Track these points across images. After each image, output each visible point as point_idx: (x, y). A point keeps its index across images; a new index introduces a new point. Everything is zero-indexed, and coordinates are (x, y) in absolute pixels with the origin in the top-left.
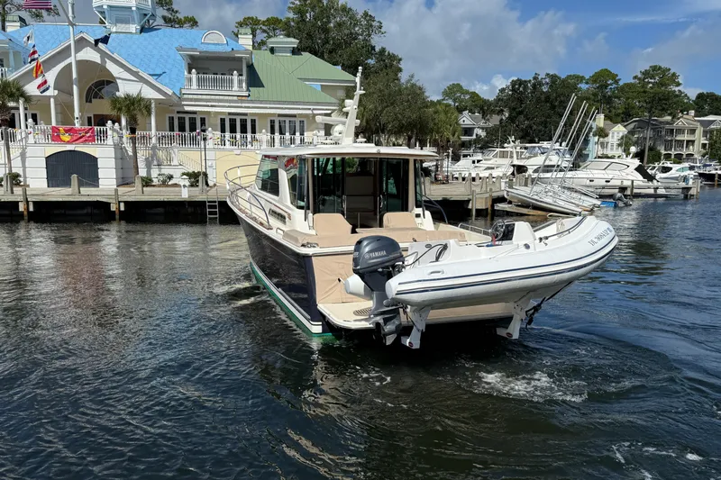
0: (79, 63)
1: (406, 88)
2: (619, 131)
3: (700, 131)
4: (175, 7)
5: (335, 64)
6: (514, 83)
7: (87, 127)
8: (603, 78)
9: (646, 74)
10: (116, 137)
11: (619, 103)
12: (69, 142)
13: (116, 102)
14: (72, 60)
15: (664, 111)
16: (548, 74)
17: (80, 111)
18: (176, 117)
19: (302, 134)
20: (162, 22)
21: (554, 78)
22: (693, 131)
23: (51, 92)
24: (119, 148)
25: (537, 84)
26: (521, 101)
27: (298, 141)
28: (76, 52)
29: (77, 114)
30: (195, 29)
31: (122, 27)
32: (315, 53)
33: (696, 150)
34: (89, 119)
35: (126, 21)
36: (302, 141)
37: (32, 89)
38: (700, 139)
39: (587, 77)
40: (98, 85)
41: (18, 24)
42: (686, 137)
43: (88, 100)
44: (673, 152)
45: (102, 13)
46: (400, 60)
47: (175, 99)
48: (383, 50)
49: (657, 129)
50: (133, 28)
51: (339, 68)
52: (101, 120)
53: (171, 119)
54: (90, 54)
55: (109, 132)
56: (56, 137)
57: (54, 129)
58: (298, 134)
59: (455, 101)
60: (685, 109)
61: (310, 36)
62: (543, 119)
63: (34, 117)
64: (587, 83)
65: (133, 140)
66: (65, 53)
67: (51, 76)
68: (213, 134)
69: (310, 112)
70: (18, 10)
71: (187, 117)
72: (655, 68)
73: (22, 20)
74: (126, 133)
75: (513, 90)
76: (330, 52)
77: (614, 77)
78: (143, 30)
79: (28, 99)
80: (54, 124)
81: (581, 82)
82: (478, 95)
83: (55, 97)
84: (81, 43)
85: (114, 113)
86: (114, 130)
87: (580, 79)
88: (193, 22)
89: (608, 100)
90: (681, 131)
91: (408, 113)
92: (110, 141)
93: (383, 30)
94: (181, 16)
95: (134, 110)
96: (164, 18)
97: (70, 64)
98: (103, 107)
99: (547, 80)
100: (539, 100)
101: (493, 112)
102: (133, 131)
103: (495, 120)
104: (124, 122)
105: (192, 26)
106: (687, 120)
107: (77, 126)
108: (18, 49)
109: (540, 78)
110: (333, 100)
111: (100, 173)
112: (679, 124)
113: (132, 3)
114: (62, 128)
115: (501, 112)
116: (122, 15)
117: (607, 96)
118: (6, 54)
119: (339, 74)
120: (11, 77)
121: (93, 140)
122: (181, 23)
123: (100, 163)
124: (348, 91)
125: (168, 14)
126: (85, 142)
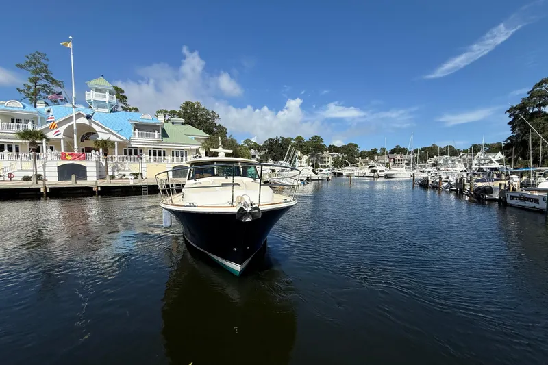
0: (77, 124)
1: (229, 139)
2: (305, 157)
3: (331, 157)
4: (128, 103)
5: (200, 129)
6: (269, 140)
7: (81, 153)
8: (299, 139)
9: (313, 138)
11: (305, 148)
12: (70, 160)
13: (96, 142)
14: (74, 122)
15: (319, 151)
16: (281, 137)
17: (78, 145)
18: (128, 149)
19: (186, 156)
20: (121, 109)
21: (283, 138)
22: (328, 158)
23: (61, 136)
24: (98, 163)
25: (277, 140)
26: (272, 146)
27: (184, 160)
28: (76, 119)
29: (76, 146)
30: (137, 113)
31: (100, 110)
32: (191, 125)
33: (330, 164)
34: (83, 149)
35: (104, 107)
36: (186, 159)
37: (50, 135)
38: (331, 160)
39: (294, 138)
40: (87, 134)
41: (44, 105)
42: (327, 160)
43: (82, 141)
44: (323, 165)
45: (91, 103)
46: (227, 129)
47: (127, 142)
48: (220, 125)
49: (317, 157)
50: (107, 110)
51: (202, 131)
52: (89, 150)
53: (125, 150)
54: (84, 121)
55: (93, 155)
56: (63, 157)
57: (62, 153)
58: (184, 156)
59: (248, 145)
60: (326, 150)
61: (189, 118)
62: (280, 153)
63: (52, 148)
64: (294, 140)
65: (106, 159)
66: (71, 119)
67: (62, 129)
70: (44, 98)
71: (133, 149)
72: (316, 136)
73: (46, 104)
74: (102, 156)
75: (269, 142)
76: (198, 125)
77: (303, 139)
78: (111, 111)
79: (48, 139)
80: (63, 151)
82: (256, 143)
83: (63, 139)
84: (79, 115)
85: (96, 147)
87: (292, 139)
88: (137, 110)
89: (301, 147)
90: (325, 158)
92: (93, 159)
93: (219, 118)
94: (131, 107)
95: (106, 146)
96: (122, 107)
97: (73, 124)
98: (90, 144)
99: (281, 139)
100: (278, 146)
101: (262, 150)
102: (106, 155)
103: (263, 153)
104: (101, 150)
106: (326, 154)
107: (76, 152)
108: (43, 116)
109: (278, 138)
110: (200, 143)
111: (88, 174)
112: (324, 155)
113: (106, 100)
114: (67, 153)
115: (265, 150)
116: (101, 104)
117: (301, 145)
118: (36, 118)
119: (201, 133)
120: (38, 129)
121: (84, 159)
122: (130, 110)
123: (88, 169)
124: (206, 140)
125: (124, 106)
126: (80, 160)
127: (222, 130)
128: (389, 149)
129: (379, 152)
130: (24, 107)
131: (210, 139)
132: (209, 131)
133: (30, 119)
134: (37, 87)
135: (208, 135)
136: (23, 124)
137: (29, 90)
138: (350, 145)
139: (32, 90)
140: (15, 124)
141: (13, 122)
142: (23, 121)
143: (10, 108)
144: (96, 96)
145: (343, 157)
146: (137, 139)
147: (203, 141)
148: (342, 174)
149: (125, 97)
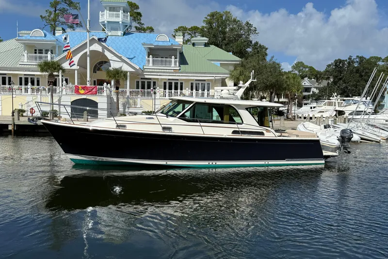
0: (91, 52)
1: (270, 64)
4: (142, 22)
5: (228, 51)
6: (336, 62)
7: (93, 86)
10: (108, 92)
12: (83, 94)
13: (108, 72)
14: (87, 50)
16: (358, 56)
17: (90, 77)
18: (140, 81)
19: (208, 91)
20: (134, 29)
21: (361, 59)
23: (75, 67)
24: (109, 98)
25: (351, 62)
26: (341, 72)
27: (206, 95)
28: (90, 46)
29: (88, 79)
30: (152, 34)
31: (114, 33)
32: (217, 45)
34: (95, 81)
35: (116, 29)
36: (208, 94)
37: (66, 65)
39: (383, 58)
40: (100, 63)
41: (61, 32)
43: (95, 71)
45: (104, 25)
46: (267, 49)
47: (140, 72)
48: (257, 43)
50: (120, 33)
51: (231, 53)
52: (101, 82)
53: (138, 82)
54: (97, 47)
55: (105, 89)
56: (77, 91)
57: (76, 87)
58: (206, 91)
59: (299, 72)
61: (214, 36)
62: (355, 83)
63: (66, 80)
64: (383, 61)
65: (117, 94)
66: (84, 46)
67: (76, 59)
68: (160, 91)
69: (213, 78)
70: (62, 24)
71: (146, 81)
73: (64, 30)
74: (113, 89)
75: (335, 66)
76: (226, 45)
78: (125, 34)
79: (64, 71)
80: (76, 84)
81: (379, 61)
82: (313, 68)
83: (77, 70)
84: (92, 41)
85: (108, 79)
86: (107, 88)
87: (379, 59)
88: (151, 30)
91: (270, 79)
92: (105, 94)
93: (257, 32)
94: (145, 26)
95: (118, 76)
96: (136, 27)
97: (87, 52)
98: (102, 75)
99: (357, 60)
100: (352, 72)
101: (323, 78)
102: (117, 88)
103: (324, 83)
104: (113, 83)
105: (151, 32)
107: (88, 85)
108: (60, 44)
109: (352, 58)
110: (227, 72)
111: (99, 111)
113: (120, 20)
114: (80, 87)
115: (328, 78)
116: (113, 26)
118: (54, 47)
119: (230, 57)
120: (56, 59)
121: (95, 93)
122: (144, 30)
123: (99, 105)
124: (236, 66)
125: (138, 26)
126: (92, 94)
127: (260, 50)
130: (45, 36)
131: (242, 65)
132: (240, 53)
133: (49, 48)
134: (57, 12)
135: (238, 59)
136: (44, 55)
137: (49, 16)
139: (52, 16)
140: (38, 55)
141: (36, 53)
142: (44, 51)
143: (34, 38)
144: (110, 16)
146: (151, 68)
147: (232, 68)
149: (139, 14)
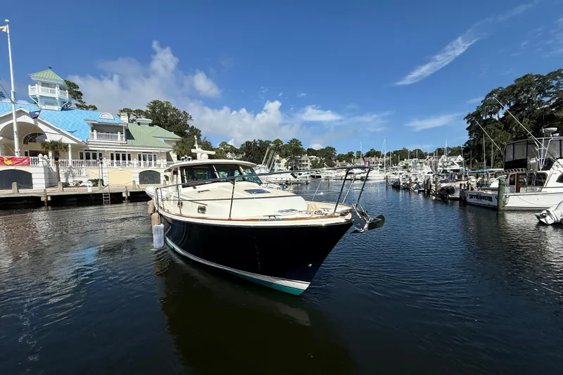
0: (19, 124)
2: (284, 161)
3: (309, 161)
4: (83, 100)
5: (171, 131)
6: (246, 143)
7: (24, 157)
8: (277, 142)
9: (291, 141)
10: (45, 162)
11: (283, 151)
12: (10, 165)
13: (44, 144)
14: (13, 121)
15: (298, 154)
16: (259, 140)
17: (20, 148)
18: (84, 152)
19: (155, 161)
20: (76, 106)
21: (261, 141)
22: (307, 161)
24: (47, 169)
25: (255, 143)
26: (249, 149)
27: (153, 164)
28: (16, 117)
29: (17, 149)
30: (95, 112)
31: (48, 107)
32: (160, 126)
33: (308, 167)
34: (26, 152)
35: (53, 104)
36: (155, 164)
38: (309, 164)
39: (272, 142)
40: (32, 136)
42: (305, 163)
43: (26, 143)
44: (302, 168)
45: (36, 99)
46: (200, 131)
47: (84, 144)
48: (193, 127)
49: (296, 160)
50: (57, 108)
51: (173, 133)
52: (35, 154)
53: (81, 154)
54: (26, 119)
55: (40, 160)
56: (1, 162)
58: (153, 161)
59: (224, 148)
60: (304, 154)
61: (158, 119)
62: (258, 156)
64: (272, 144)
65: (57, 164)
66: (8, 117)
69: (159, 151)
71: (91, 153)
72: (294, 139)
74: (52, 161)
75: (246, 145)
76: (168, 126)
77: (281, 142)
78: (63, 109)
82: (233, 146)
84: (20, 113)
85: (44, 150)
86: (43, 159)
87: (270, 142)
88: (95, 108)
89: (280, 150)
90: (304, 161)
92: (41, 164)
93: (192, 119)
94: (87, 105)
95: (57, 150)
96: (76, 105)
97: (12, 124)
98: (36, 146)
99: (259, 142)
100: (256, 150)
101: (239, 153)
102: (57, 159)
104: (50, 154)
105: (94, 110)
106: (305, 157)
107: (17, 156)
109: (256, 141)
110: (171, 146)
111: (34, 181)
112: (303, 159)
113: (56, 96)
114: (5, 158)
115: (242, 153)
116: (50, 101)
117: (279, 148)
119: (172, 135)
121: (28, 164)
122: (87, 108)
123: (33, 176)
124: (177, 142)
125: (79, 103)
126: (23, 165)
127: (196, 132)
128: (364, 152)
129: (355, 155)
131: (183, 142)
132: (181, 133)
135: (179, 137)
138: (328, 148)
144: (43, 91)
145: (321, 161)
146: (95, 141)
147: (175, 144)
148: (320, 177)
149: (81, 94)
